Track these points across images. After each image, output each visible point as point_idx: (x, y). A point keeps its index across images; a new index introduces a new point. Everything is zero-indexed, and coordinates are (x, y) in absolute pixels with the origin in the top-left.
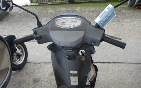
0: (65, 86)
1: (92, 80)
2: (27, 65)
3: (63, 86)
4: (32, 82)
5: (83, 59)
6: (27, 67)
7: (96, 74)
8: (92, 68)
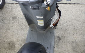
0: (35, 25)
1: (55, 23)
2: (6, 5)
3: (33, 24)
4: (11, 19)
5: (48, 9)
6: (6, 7)
7: (60, 17)
8: (56, 13)
